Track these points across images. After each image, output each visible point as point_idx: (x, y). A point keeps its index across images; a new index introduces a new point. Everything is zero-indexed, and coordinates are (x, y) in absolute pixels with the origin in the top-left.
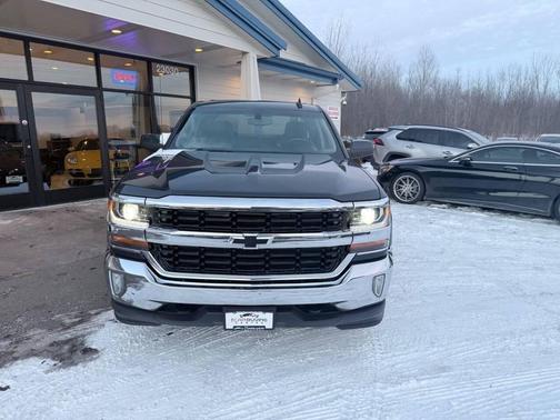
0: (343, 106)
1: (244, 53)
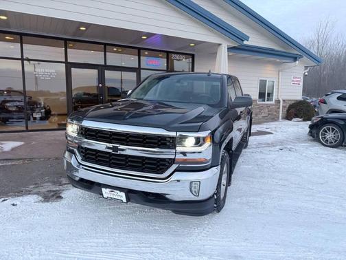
0: (305, 76)
1: (220, 45)
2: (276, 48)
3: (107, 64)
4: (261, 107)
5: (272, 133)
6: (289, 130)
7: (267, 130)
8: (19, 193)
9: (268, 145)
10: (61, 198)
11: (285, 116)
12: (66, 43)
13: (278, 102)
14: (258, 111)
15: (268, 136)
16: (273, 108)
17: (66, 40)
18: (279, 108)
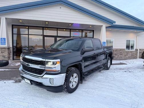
1: (102, 26)
2: (135, 25)
3: (58, 35)
4: (127, 53)
5: (126, 64)
6: (137, 63)
7: (126, 63)
8: (10, 79)
9: (121, 69)
10: (21, 82)
11: (141, 56)
12: (43, 28)
13: (137, 50)
14: (126, 54)
15: (124, 65)
16: (134, 53)
17: (43, 27)
18: (137, 53)
